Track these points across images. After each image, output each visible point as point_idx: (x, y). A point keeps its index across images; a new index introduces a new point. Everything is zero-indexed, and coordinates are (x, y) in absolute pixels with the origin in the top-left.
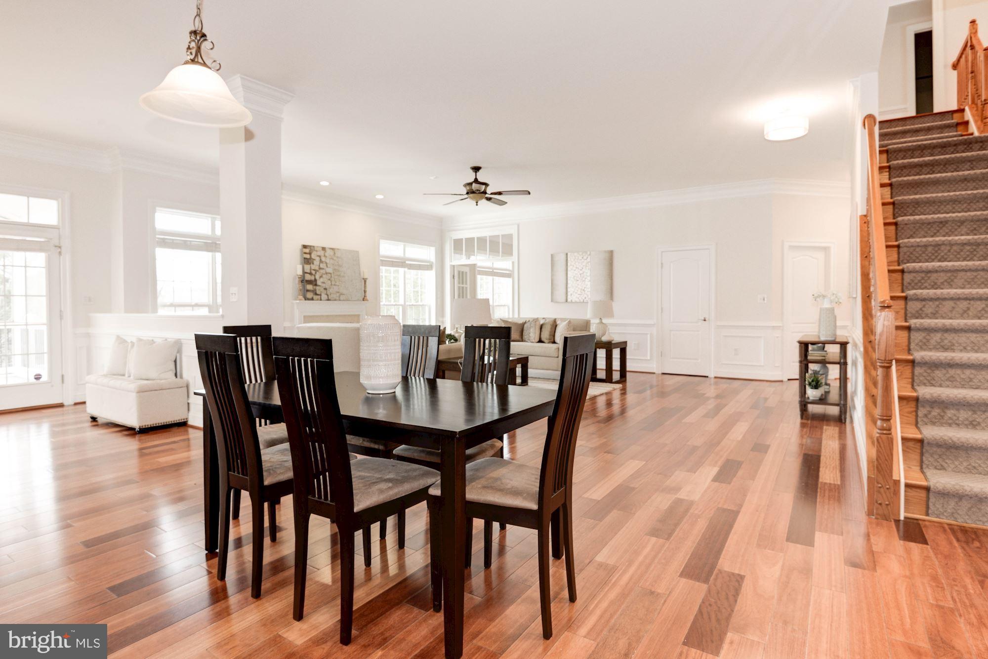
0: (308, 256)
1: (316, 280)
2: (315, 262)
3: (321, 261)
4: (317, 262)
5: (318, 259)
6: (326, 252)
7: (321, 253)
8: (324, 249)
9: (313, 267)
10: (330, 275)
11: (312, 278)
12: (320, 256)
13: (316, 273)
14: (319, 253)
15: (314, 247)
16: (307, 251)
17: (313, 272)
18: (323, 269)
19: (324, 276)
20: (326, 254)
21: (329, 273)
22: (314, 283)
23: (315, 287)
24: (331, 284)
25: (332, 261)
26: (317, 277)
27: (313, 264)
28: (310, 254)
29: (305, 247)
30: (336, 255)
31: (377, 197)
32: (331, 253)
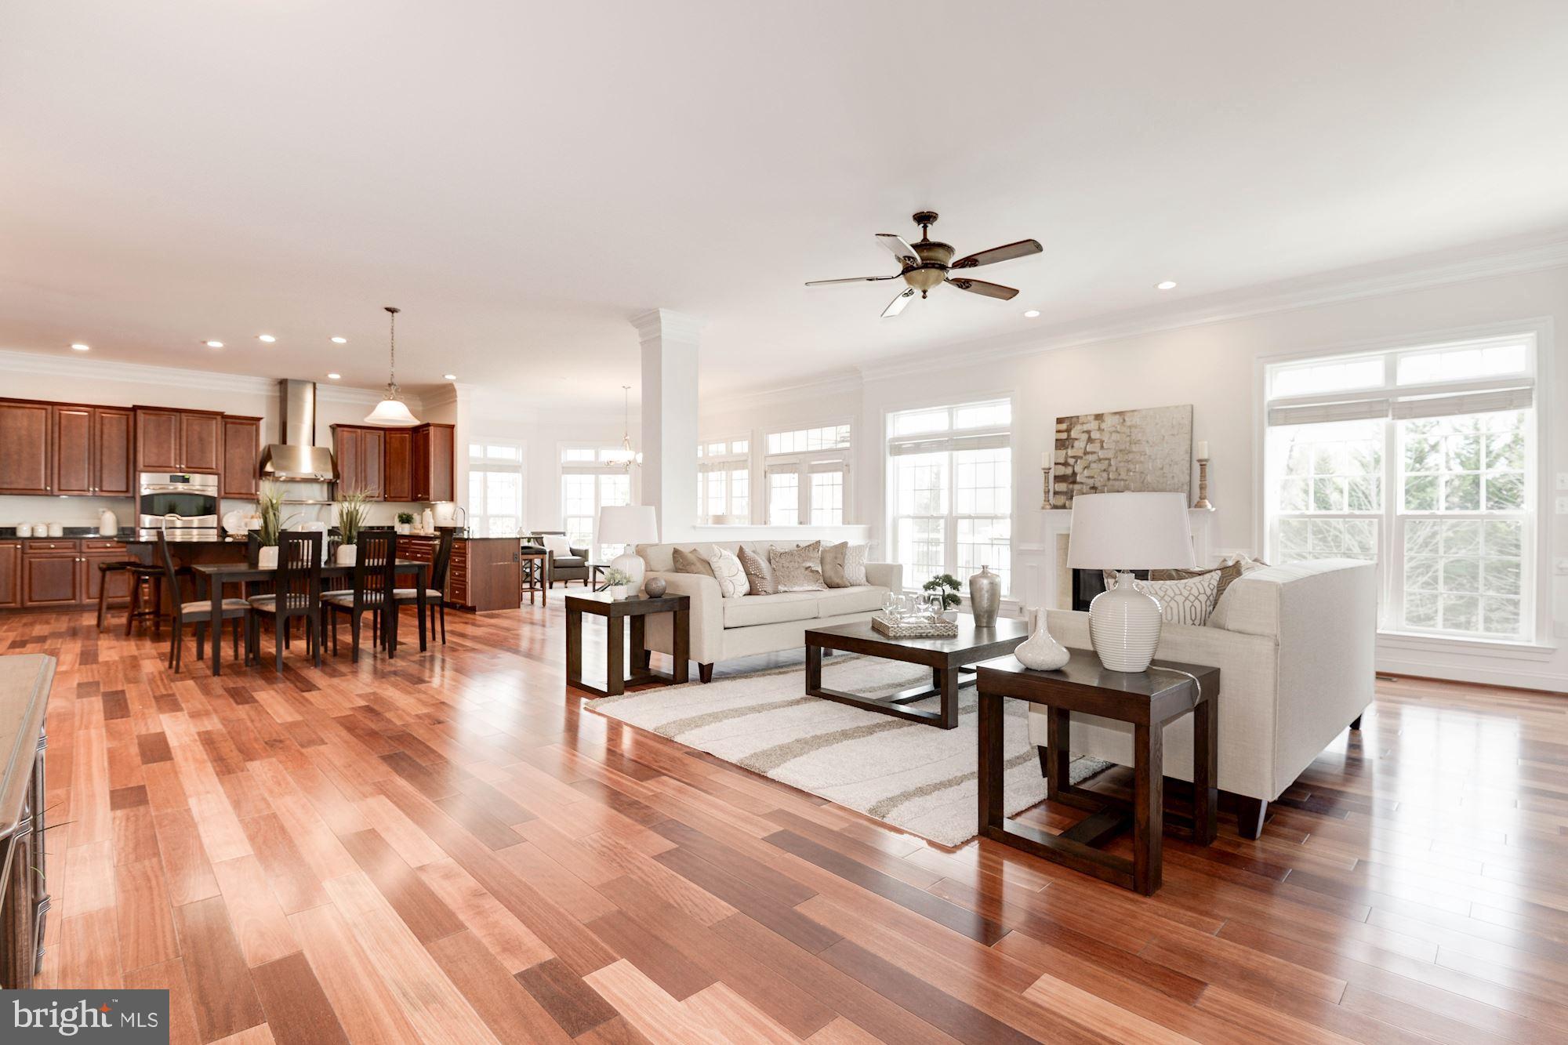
0: (1064, 436)
1: (1074, 474)
2: (1076, 444)
3: (1090, 440)
4: (1080, 445)
5: (1085, 437)
6: (1103, 421)
7: (1093, 425)
8: (1099, 417)
9: (1070, 452)
10: (1107, 462)
11: (1069, 471)
12: (1088, 432)
13: (1076, 462)
14: (1086, 427)
15: (1078, 417)
16: (1064, 426)
17: (1071, 461)
18: (1093, 453)
19: (1093, 465)
20: (1103, 426)
21: (1106, 459)
22: (1071, 480)
23: (1071, 486)
24: (1109, 479)
25: (1115, 437)
26: (1078, 469)
27: (1072, 447)
28: (1068, 431)
29: (1060, 421)
30: (1128, 423)
31: (1162, 286)
32: (1117, 419)
